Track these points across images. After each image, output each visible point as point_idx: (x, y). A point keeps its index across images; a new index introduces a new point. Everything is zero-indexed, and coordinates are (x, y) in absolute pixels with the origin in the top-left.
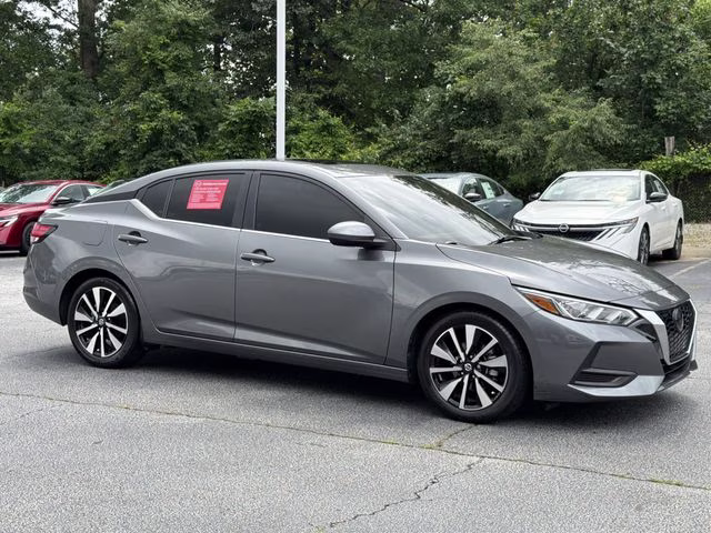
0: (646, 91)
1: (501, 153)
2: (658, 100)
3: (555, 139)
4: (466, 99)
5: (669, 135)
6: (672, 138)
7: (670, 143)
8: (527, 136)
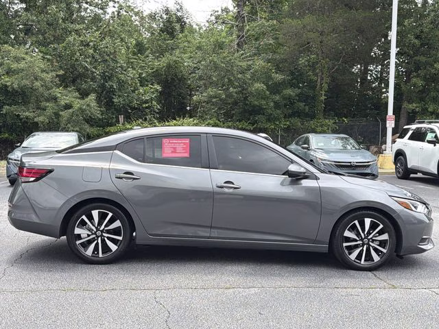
0: (108, 92)
1: (36, 120)
2: (114, 97)
3: (65, 114)
4: (9, 89)
5: (121, 115)
6: (122, 116)
7: (121, 118)
8: (49, 112)
